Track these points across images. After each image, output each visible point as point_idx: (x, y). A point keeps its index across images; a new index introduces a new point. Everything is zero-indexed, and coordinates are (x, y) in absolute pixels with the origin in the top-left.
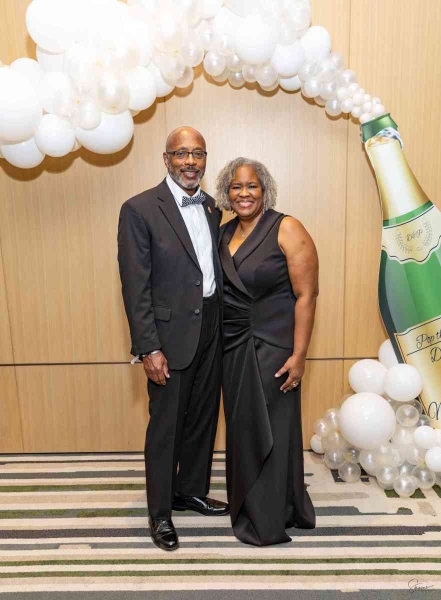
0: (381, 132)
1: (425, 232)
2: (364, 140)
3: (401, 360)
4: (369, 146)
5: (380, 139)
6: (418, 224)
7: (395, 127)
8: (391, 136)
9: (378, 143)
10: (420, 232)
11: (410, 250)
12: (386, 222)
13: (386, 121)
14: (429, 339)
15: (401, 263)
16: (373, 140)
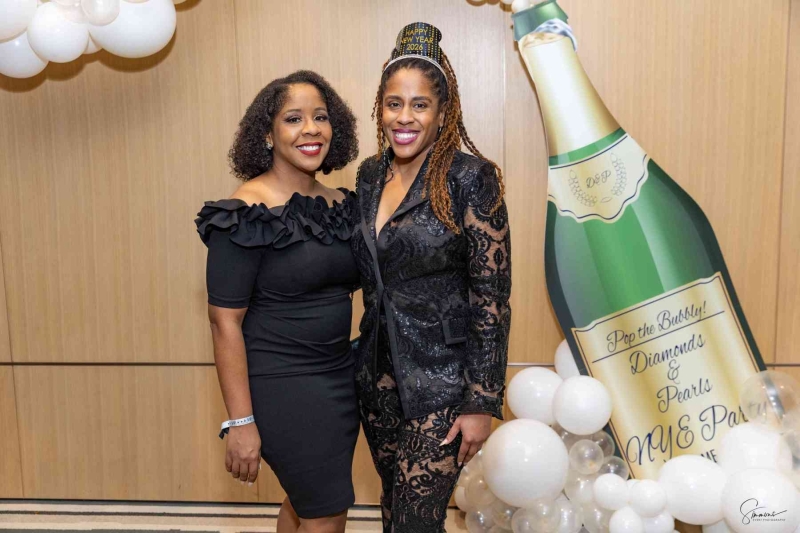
0: (543, 26)
1: (614, 173)
2: (517, 37)
3: (583, 370)
4: (525, 46)
5: (541, 36)
6: (604, 162)
7: (564, 17)
8: (558, 31)
9: (539, 40)
10: (606, 175)
11: (592, 201)
12: (553, 160)
13: (549, 9)
14: (627, 337)
15: (579, 221)
16: (531, 37)
